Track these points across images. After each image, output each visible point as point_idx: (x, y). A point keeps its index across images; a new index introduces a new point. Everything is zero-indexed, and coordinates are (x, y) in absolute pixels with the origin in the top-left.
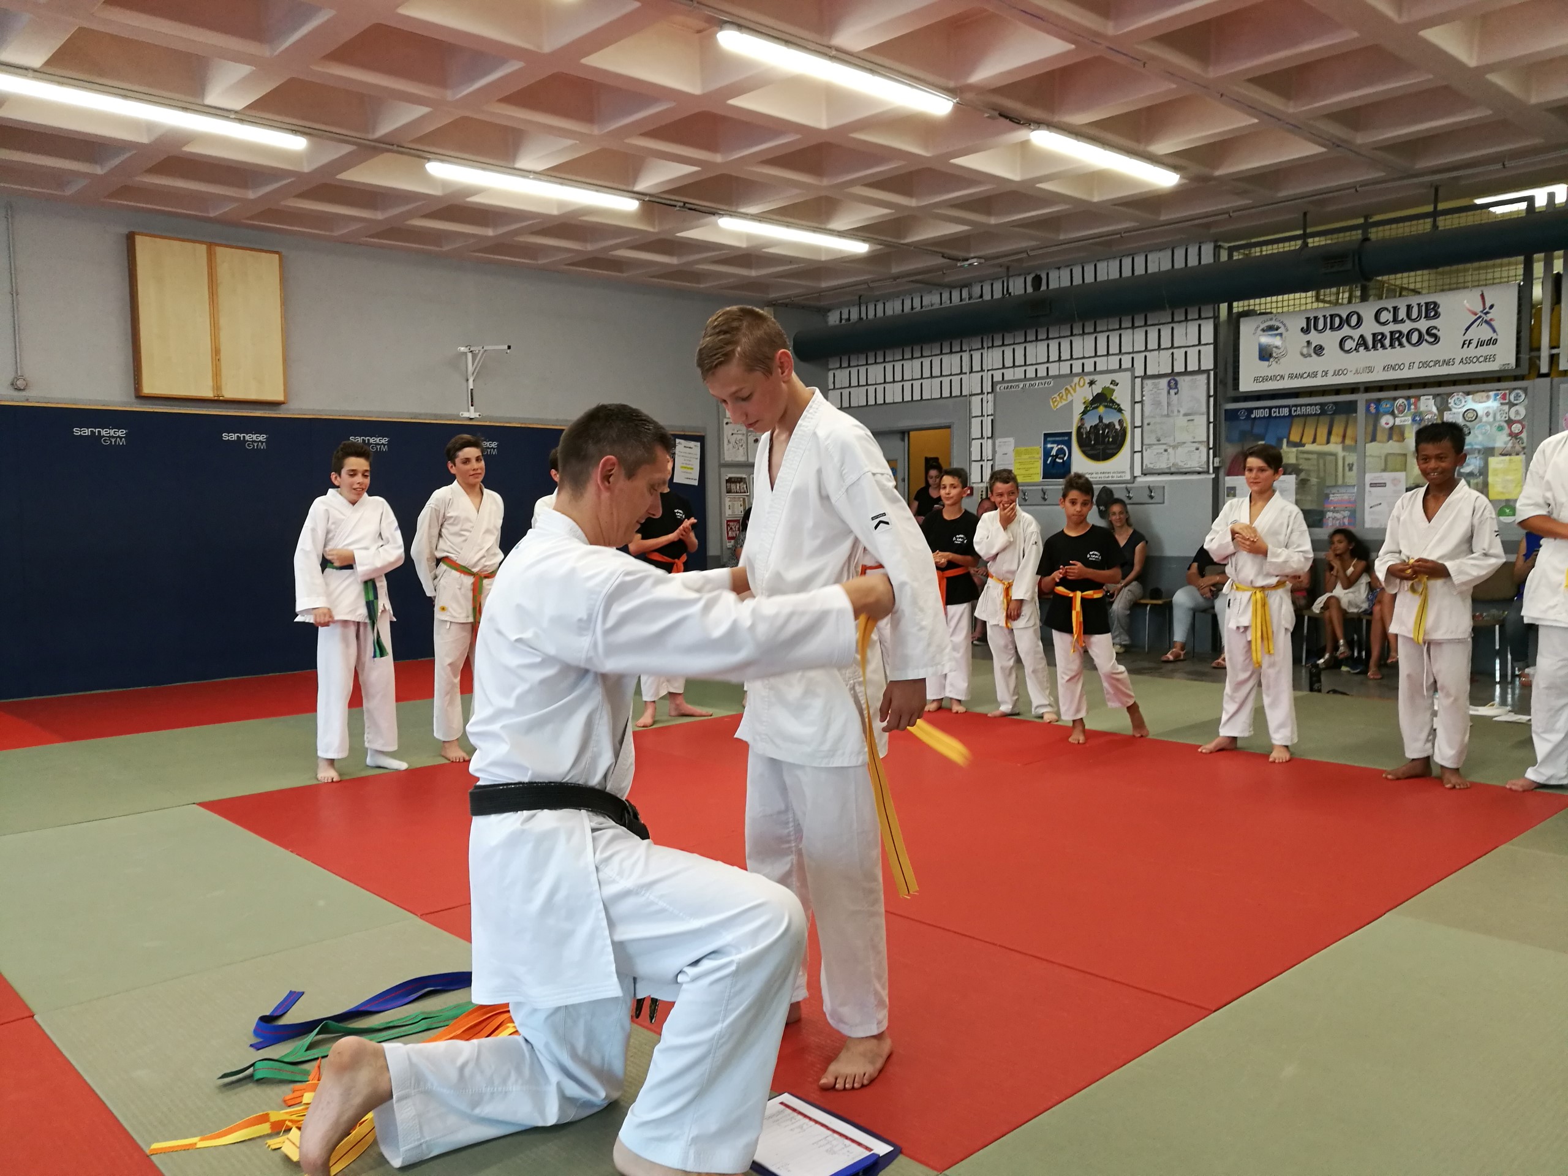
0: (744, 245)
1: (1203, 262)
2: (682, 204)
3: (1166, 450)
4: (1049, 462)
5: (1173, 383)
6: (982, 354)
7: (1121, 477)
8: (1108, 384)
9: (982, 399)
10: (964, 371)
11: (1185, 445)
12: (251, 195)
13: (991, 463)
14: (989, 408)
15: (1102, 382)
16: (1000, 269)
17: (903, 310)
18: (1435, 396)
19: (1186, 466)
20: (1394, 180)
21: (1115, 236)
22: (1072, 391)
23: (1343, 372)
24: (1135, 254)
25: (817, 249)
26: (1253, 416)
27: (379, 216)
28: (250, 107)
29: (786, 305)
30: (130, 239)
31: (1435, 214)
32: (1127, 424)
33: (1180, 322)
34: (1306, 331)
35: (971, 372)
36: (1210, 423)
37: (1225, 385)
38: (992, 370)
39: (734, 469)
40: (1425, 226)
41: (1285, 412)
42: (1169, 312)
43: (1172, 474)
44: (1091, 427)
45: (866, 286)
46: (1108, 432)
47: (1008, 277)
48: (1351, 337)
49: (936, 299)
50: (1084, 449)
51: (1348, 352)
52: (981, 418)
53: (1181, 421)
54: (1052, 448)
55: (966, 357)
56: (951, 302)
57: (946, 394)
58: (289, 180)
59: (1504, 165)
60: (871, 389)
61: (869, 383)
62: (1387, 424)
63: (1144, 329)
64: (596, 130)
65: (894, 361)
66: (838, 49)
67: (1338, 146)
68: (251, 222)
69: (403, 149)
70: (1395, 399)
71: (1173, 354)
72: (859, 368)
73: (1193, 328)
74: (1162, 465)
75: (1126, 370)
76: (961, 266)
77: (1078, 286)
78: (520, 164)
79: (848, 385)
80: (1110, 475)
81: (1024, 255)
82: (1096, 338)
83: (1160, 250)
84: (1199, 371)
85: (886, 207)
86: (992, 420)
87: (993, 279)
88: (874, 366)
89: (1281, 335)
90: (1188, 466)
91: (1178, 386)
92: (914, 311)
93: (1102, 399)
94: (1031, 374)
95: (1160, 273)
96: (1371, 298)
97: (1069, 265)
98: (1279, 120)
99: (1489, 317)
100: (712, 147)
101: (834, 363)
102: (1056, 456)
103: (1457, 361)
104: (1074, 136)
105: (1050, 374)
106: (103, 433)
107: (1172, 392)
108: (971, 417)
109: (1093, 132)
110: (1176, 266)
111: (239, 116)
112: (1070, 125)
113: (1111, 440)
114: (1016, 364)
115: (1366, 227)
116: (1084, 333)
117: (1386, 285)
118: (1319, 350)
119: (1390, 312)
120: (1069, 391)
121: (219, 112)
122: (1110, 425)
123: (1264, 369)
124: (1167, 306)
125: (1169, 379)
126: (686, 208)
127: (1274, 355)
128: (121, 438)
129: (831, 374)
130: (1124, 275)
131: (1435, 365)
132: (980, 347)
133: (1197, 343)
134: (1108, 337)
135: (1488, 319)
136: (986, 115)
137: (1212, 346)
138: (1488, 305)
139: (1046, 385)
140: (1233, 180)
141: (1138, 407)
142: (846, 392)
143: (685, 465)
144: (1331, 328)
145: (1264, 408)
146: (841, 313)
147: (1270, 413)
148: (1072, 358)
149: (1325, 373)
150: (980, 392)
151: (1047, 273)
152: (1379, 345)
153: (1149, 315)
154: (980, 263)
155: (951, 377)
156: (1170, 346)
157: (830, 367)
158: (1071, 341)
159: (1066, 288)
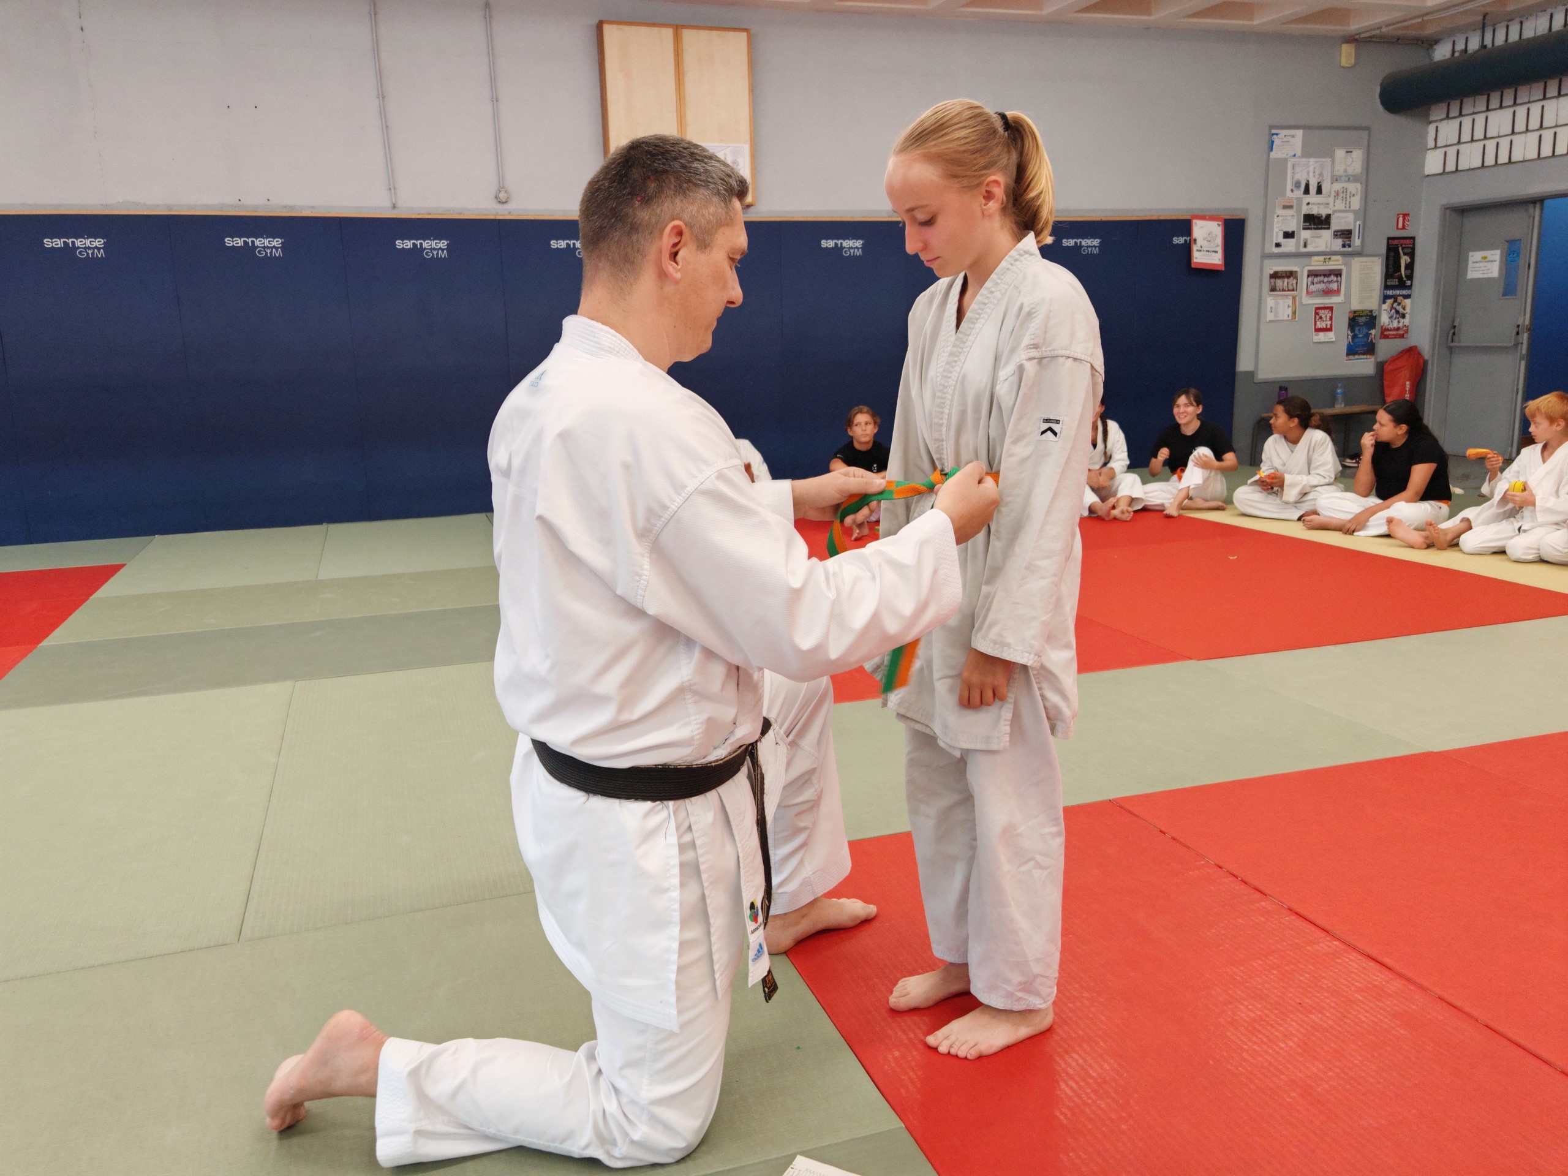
29: (1373, 38)
30: (599, 27)
39: (1281, 261)
60: (1491, 144)
61: (1488, 135)
65: (1529, 102)
72: (1473, 116)
79: (1456, 141)
88: (1499, 111)
101: (1438, 112)
129: (1431, 129)
142: (1452, 150)
146: (1454, 42)
157: (1432, 119)
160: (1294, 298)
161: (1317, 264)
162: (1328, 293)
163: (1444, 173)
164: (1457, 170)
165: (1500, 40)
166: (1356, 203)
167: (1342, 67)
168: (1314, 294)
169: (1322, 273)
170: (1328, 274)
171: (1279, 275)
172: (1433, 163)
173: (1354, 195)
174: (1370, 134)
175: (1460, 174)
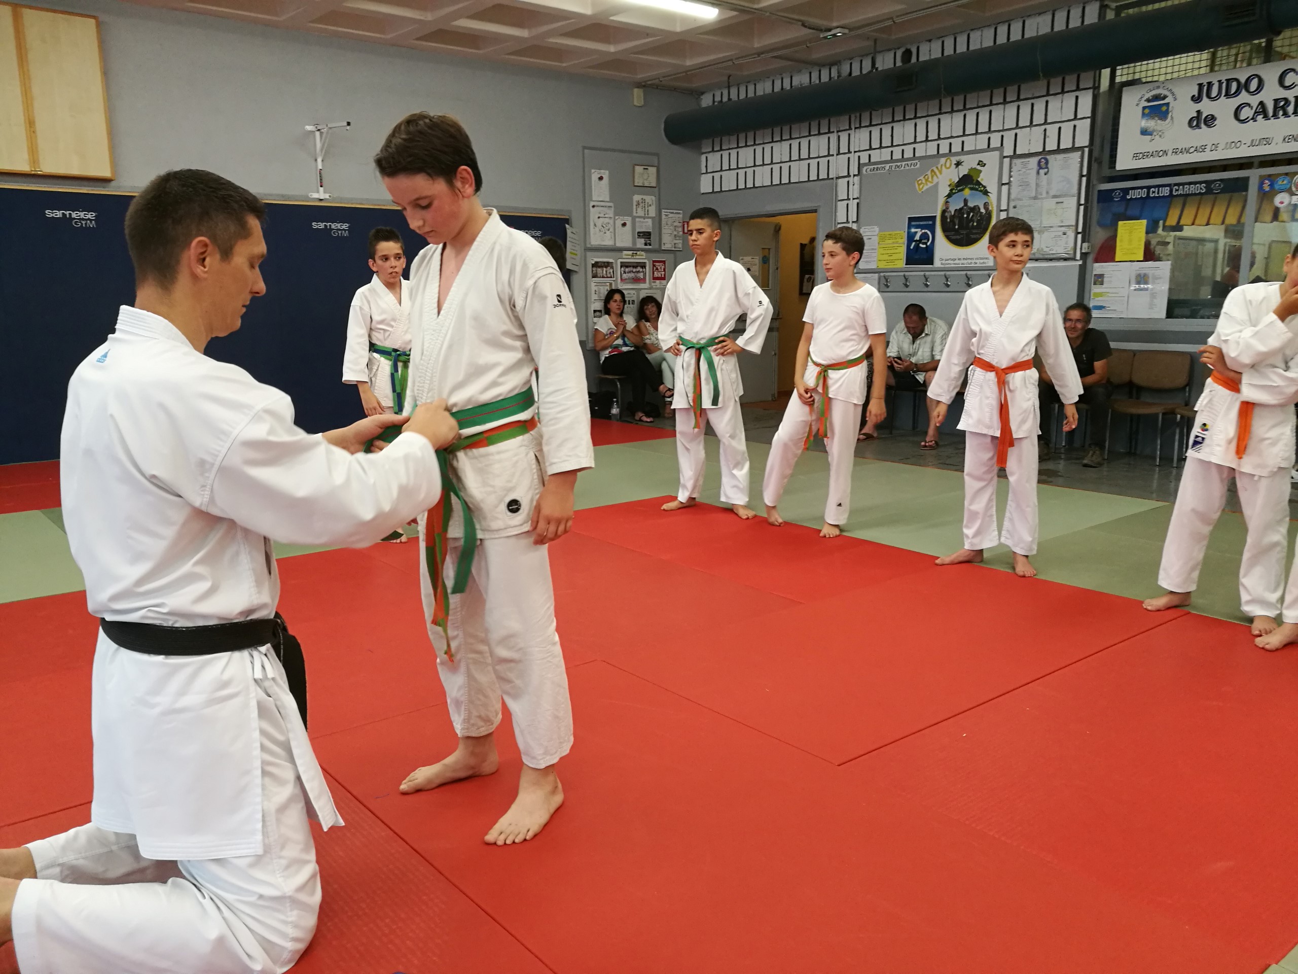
1: (1086, 23)
4: (912, 247)
5: (1043, 164)
6: (849, 135)
7: (984, 263)
8: (975, 165)
9: (848, 182)
10: (831, 153)
11: (1052, 229)
14: (855, 192)
15: (970, 162)
16: (866, 43)
17: (773, 90)
19: (1051, 252)
22: (938, 173)
23: (1236, 145)
24: (1012, 20)
26: (1129, 197)
29: (655, 86)
32: (992, 207)
33: (1055, 94)
34: (1196, 99)
35: (838, 154)
36: (1081, 205)
37: (1100, 163)
38: (860, 151)
39: (600, 254)
41: (1166, 192)
42: (1044, 82)
43: (1037, 260)
44: (956, 210)
45: (730, 63)
46: (973, 216)
47: (877, 51)
48: (1248, 105)
49: (805, 77)
50: (948, 234)
51: (1243, 121)
52: (846, 202)
53: (1050, 203)
54: (916, 232)
55: (833, 137)
56: (820, 81)
57: (813, 177)
60: (741, 172)
61: (739, 166)
63: (1016, 104)
65: (764, 143)
70: (1293, 175)
71: (1045, 130)
72: (730, 151)
73: (1069, 100)
75: (995, 149)
76: (825, 38)
77: (949, 57)
79: (719, 169)
80: (973, 261)
81: (890, 23)
82: (965, 116)
83: (1040, 14)
84: (1073, 149)
86: (858, 204)
87: (862, 54)
88: (745, 148)
89: (1167, 104)
90: (1054, 252)
91: (1049, 166)
92: (784, 90)
93: (969, 181)
94: (897, 155)
95: (1037, 38)
97: (941, 37)
101: (706, 147)
102: (920, 241)
105: (917, 155)
107: (1042, 172)
108: (837, 201)
110: (1056, 29)
113: (975, 224)
114: (883, 145)
116: (952, 111)
118: (1210, 121)
120: (935, 174)
122: (975, 209)
123: (1146, 144)
124: (1041, 75)
125: (1040, 157)
129: (703, 157)
130: (998, 42)
132: (848, 128)
133: (1073, 117)
134: (978, 113)
137: (1089, 120)
139: (912, 166)
141: (1005, 188)
142: (717, 176)
144: (1228, 95)
145: (1142, 188)
146: (714, 95)
147: (1148, 193)
148: (939, 138)
149: (1215, 147)
150: (846, 174)
151: (918, 44)
152: (1281, 113)
153: (1023, 87)
154: (844, 34)
155: (819, 159)
156: (1043, 122)
157: (703, 151)
158: (939, 120)
159: (936, 60)
160: (611, 284)
161: (627, 257)
162: (636, 280)
163: (713, 192)
164: (721, 191)
165: (742, 96)
166: (653, 212)
167: (635, 106)
168: (627, 281)
169: (632, 265)
170: (635, 265)
171: (599, 265)
172: (705, 185)
173: (650, 205)
174: (658, 159)
175: (722, 193)
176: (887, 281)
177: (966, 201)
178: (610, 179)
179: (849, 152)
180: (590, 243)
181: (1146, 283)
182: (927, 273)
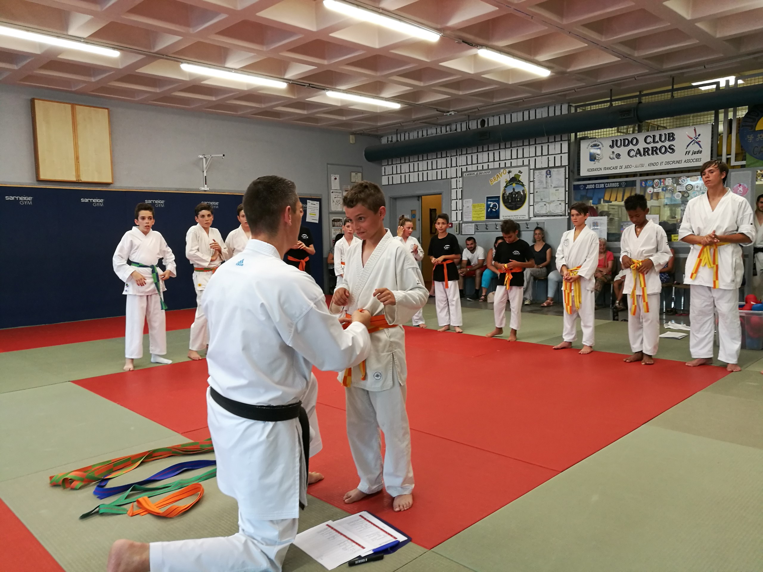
0: (339, 104)
1: (563, 113)
2: (308, 85)
3: (545, 205)
4: (489, 211)
5: (548, 173)
6: (456, 158)
7: (523, 218)
8: (517, 173)
9: (457, 180)
10: (448, 166)
11: (554, 202)
12: (93, 80)
13: (461, 211)
14: (460, 185)
15: (515, 172)
16: (464, 117)
17: (418, 137)
18: (673, 178)
19: (555, 212)
20: (652, 74)
21: (520, 101)
22: (500, 176)
23: (629, 167)
24: (530, 109)
25: (375, 107)
26: (587, 188)
27: (158, 90)
28: (91, 36)
29: (361, 134)
30: (32, 101)
31: (673, 90)
32: (526, 192)
33: (552, 142)
34: (612, 147)
35: (451, 167)
36: (567, 191)
37: (573, 173)
39: (336, 214)
40: (668, 96)
41: (602, 186)
42: (546, 138)
43: (548, 216)
44: (509, 193)
45: (400, 125)
46: (517, 196)
47: (469, 120)
48: (633, 150)
49: (434, 131)
50: (506, 204)
51: (631, 157)
52: (456, 190)
53: (553, 190)
54: (490, 204)
55: (449, 159)
56: (441, 133)
57: (439, 178)
58: (112, 73)
59: (705, 67)
60: (403, 175)
61: (402, 172)
62: (650, 192)
63: (535, 146)
64: (264, 48)
65: (414, 161)
66: (383, 9)
67: (627, 57)
68: (92, 93)
69: (168, 57)
70: (654, 180)
71: (548, 158)
72: (397, 165)
73: (558, 145)
74: (543, 212)
75: (526, 166)
76: (446, 115)
77: (502, 125)
78: (228, 65)
79: (392, 173)
80: (518, 217)
81: (477, 110)
82: (511, 150)
83: (542, 107)
84: (561, 166)
85: (408, 86)
86: (462, 190)
87: (462, 121)
88: (404, 164)
89: (600, 148)
91: (551, 174)
92: (424, 137)
93: (515, 180)
94: (480, 168)
95: (542, 119)
96: (643, 131)
97: (499, 115)
98: (598, 45)
99: (698, 140)
100: (323, 57)
101: (384, 163)
102: (493, 208)
103: (683, 161)
104: (499, 52)
105: (489, 168)
106: (21, 198)
107: (548, 176)
108: (451, 189)
109: (507, 50)
110: (550, 115)
111: (86, 41)
112: (497, 46)
113: (519, 200)
114: (473, 163)
115: (640, 96)
116: (506, 148)
117: (650, 124)
118: (618, 156)
119: (651, 138)
120: (499, 176)
121: (75, 38)
122: (518, 193)
123: (592, 165)
124: (546, 134)
125: (547, 170)
126: (310, 86)
127: (597, 158)
128: (30, 201)
129: (383, 168)
130: (525, 120)
131: (672, 164)
132: (455, 155)
133: (560, 153)
134: (517, 149)
135: (698, 141)
136: (456, 42)
137: (567, 154)
138: (697, 135)
139: (488, 173)
140: (576, 73)
141: (532, 183)
142: (390, 177)
143: (311, 213)
144: (624, 145)
145: (592, 184)
146: (388, 138)
147: (595, 186)
148: (500, 160)
149: (621, 167)
150: (455, 176)
151: (488, 117)
152: (646, 154)
153: (537, 139)
154: (455, 114)
155: (442, 170)
156: (547, 154)
157: (383, 165)
158: (499, 152)
159: (497, 126)
163: (389, 184)
165: (402, 139)
167: (351, 143)
171: (336, 220)
172: (384, 181)
174: (362, 168)
175: (394, 185)
176: (477, 227)
177: (514, 189)
178: (340, 178)
179: (457, 166)
180: (331, 210)
181: (597, 226)
182: (497, 223)
